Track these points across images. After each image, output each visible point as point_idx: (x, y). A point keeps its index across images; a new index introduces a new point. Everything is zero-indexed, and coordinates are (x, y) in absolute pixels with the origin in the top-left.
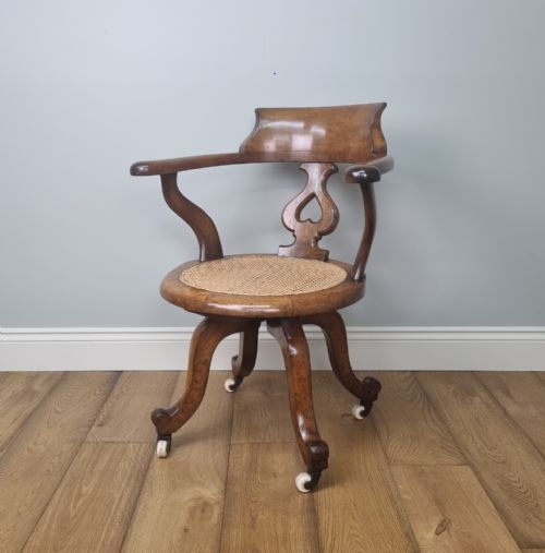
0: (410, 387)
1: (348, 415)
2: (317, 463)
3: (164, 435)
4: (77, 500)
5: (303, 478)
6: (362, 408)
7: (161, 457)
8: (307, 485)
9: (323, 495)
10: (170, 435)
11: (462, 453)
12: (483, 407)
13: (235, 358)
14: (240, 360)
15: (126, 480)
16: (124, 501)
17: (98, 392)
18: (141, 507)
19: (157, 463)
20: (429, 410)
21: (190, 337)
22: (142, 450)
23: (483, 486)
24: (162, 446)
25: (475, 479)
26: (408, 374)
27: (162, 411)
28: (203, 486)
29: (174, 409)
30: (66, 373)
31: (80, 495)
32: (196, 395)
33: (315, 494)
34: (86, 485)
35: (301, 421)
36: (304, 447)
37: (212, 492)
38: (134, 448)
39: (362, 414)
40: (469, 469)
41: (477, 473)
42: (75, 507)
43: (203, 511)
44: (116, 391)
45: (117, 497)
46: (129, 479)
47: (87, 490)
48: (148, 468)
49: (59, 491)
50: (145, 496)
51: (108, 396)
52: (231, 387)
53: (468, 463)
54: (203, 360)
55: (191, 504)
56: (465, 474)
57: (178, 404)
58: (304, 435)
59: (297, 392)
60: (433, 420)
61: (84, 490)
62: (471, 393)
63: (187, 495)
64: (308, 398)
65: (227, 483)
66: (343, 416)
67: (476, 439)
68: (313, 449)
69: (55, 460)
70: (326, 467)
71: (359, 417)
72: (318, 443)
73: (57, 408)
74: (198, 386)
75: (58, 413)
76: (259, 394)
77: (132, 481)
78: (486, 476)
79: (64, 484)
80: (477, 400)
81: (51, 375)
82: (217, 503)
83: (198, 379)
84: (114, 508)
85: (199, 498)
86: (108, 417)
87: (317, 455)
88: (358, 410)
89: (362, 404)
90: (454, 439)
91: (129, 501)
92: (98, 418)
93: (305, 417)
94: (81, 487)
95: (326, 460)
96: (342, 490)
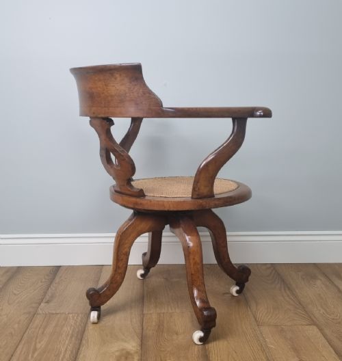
0: (271, 273)
1: (227, 293)
2: (208, 323)
3: (95, 307)
4: (34, 353)
5: (198, 334)
6: (238, 288)
7: (94, 323)
8: (201, 339)
9: (212, 346)
10: (99, 307)
11: (310, 317)
12: (323, 286)
13: (144, 254)
14: (148, 256)
15: (68, 338)
16: (69, 352)
17: (44, 280)
18: (81, 356)
19: (90, 327)
20: (285, 290)
21: (113, 240)
22: (79, 318)
23: (326, 339)
24: (94, 315)
25: (320, 334)
26: (268, 266)
27: (94, 290)
28: (126, 342)
29: (103, 288)
30: (19, 268)
31: (35, 349)
32: (118, 278)
33: (207, 346)
34: (40, 342)
35: (196, 293)
36: (198, 312)
37: (132, 345)
38: (73, 317)
39: (238, 292)
40: (315, 327)
41: (321, 330)
42: (32, 357)
43: (126, 358)
44: (57, 280)
45: (63, 350)
46: (71, 337)
47: (41, 345)
48: (84, 331)
49: (20, 347)
50: (83, 349)
51: (51, 283)
52: (142, 275)
53: (314, 324)
54: (124, 252)
55: (117, 354)
56: (313, 331)
57: (106, 285)
58: (198, 303)
59: (193, 273)
60: (288, 296)
61: (38, 346)
62: (314, 277)
63: (115, 348)
64: (201, 277)
65: (143, 340)
66: (224, 294)
67: (319, 308)
68: (205, 313)
69: (16, 326)
70: (214, 326)
71: (235, 294)
72: (209, 308)
73: (15, 292)
74: (120, 271)
75: (15, 294)
76: (163, 280)
77: (73, 339)
78: (327, 331)
79: (23, 342)
80: (318, 282)
81: (8, 269)
82: (137, 352)
83: (120, 266)
84: (61, 356)
85: (123, 350)
86: (52, 297)
87: (208, 316)
88: (234, 289)
89: (237, 284)
90: (304, 308)
91: (72, 352)
92: (45, 298)
93: (199, 290)
94: (35, 344)
95: (215, 321)
96: (226, 342)
